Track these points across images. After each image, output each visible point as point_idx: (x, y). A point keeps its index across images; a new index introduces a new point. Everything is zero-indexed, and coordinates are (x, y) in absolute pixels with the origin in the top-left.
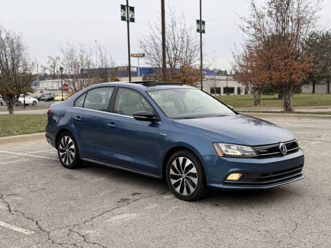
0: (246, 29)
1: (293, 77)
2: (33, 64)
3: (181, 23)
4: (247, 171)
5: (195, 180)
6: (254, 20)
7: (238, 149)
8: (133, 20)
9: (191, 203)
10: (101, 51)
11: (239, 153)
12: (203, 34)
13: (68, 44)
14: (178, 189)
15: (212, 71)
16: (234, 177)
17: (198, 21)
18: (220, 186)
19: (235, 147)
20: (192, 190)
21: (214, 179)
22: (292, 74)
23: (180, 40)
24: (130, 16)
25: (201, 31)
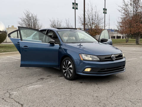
0: (121, 11)
1: (140, 30)
2: (41, 26)
3: (95, 9)
4: (94, 67)
5: (72, 71)
6: (124, 7)
7: (91, 57)
8: (77, 9)
9: (70, 81)
10: (67, 21)
11: (91, 59)
12: (106, 14)
13: (53, 18)
14: (65, 75)
15: (113, 30)
16: (88, 70)
17: (104, 9)
18: (82, 74)
19: (89, 56)
20: (71, 75)
21: (79, 71)
22: (139, 29)
23: (95, 16)
24: (76, 7)
25: (105, 13)
